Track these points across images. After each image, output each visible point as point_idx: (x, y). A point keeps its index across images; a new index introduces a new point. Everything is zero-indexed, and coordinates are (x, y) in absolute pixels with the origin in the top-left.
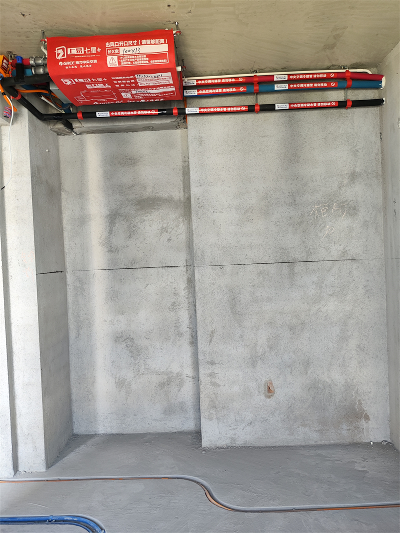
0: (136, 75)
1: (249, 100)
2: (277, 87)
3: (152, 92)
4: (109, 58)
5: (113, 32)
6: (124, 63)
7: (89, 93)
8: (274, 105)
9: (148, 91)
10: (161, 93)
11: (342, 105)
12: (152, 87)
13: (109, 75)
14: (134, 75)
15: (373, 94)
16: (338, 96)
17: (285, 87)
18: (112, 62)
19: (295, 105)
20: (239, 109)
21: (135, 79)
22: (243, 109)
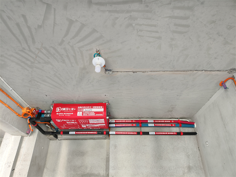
0: (89, 120)
1: (138, 130)
2: (149, 125)
3: (95, 125)
4: (78, 113)
5: (82, 103)
6: (84, 115)
7: (67, 125)
8: (149, 132)
9: (94, 125)
10: (99, 126)
11: (179, 134)
12: (95, 124)
13: (77, 119)
14: (88, 119)
15: (191, 130)
16: (176, 130)
17: (153, 125)
18: (79, 114)
19: (158, 133)
20: (133, 133)
21: (88, 121)
22: (135, 133)
